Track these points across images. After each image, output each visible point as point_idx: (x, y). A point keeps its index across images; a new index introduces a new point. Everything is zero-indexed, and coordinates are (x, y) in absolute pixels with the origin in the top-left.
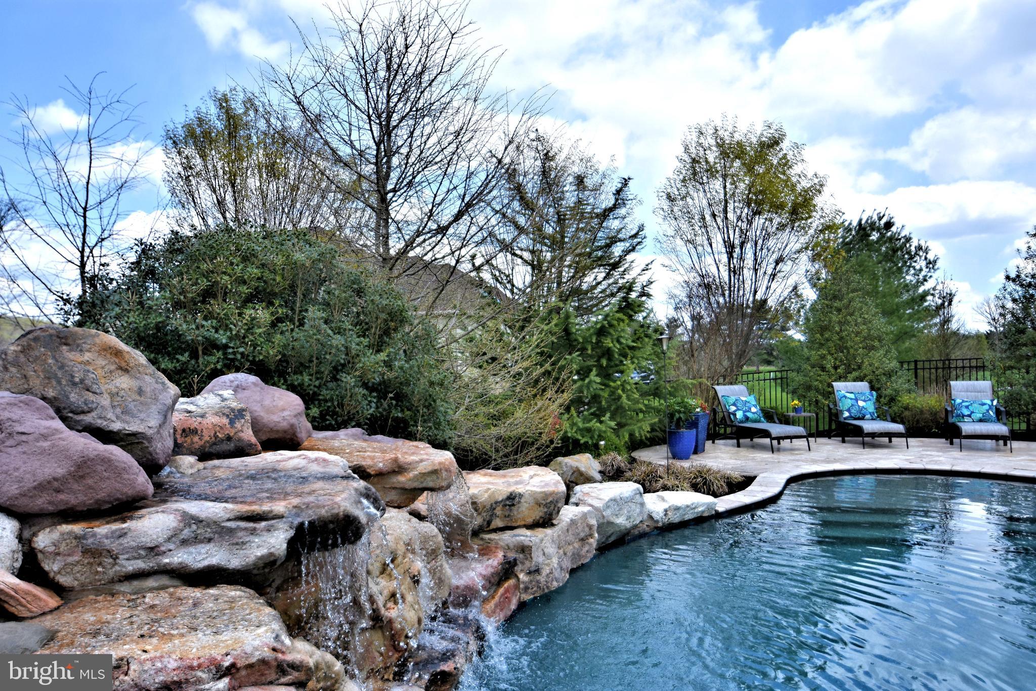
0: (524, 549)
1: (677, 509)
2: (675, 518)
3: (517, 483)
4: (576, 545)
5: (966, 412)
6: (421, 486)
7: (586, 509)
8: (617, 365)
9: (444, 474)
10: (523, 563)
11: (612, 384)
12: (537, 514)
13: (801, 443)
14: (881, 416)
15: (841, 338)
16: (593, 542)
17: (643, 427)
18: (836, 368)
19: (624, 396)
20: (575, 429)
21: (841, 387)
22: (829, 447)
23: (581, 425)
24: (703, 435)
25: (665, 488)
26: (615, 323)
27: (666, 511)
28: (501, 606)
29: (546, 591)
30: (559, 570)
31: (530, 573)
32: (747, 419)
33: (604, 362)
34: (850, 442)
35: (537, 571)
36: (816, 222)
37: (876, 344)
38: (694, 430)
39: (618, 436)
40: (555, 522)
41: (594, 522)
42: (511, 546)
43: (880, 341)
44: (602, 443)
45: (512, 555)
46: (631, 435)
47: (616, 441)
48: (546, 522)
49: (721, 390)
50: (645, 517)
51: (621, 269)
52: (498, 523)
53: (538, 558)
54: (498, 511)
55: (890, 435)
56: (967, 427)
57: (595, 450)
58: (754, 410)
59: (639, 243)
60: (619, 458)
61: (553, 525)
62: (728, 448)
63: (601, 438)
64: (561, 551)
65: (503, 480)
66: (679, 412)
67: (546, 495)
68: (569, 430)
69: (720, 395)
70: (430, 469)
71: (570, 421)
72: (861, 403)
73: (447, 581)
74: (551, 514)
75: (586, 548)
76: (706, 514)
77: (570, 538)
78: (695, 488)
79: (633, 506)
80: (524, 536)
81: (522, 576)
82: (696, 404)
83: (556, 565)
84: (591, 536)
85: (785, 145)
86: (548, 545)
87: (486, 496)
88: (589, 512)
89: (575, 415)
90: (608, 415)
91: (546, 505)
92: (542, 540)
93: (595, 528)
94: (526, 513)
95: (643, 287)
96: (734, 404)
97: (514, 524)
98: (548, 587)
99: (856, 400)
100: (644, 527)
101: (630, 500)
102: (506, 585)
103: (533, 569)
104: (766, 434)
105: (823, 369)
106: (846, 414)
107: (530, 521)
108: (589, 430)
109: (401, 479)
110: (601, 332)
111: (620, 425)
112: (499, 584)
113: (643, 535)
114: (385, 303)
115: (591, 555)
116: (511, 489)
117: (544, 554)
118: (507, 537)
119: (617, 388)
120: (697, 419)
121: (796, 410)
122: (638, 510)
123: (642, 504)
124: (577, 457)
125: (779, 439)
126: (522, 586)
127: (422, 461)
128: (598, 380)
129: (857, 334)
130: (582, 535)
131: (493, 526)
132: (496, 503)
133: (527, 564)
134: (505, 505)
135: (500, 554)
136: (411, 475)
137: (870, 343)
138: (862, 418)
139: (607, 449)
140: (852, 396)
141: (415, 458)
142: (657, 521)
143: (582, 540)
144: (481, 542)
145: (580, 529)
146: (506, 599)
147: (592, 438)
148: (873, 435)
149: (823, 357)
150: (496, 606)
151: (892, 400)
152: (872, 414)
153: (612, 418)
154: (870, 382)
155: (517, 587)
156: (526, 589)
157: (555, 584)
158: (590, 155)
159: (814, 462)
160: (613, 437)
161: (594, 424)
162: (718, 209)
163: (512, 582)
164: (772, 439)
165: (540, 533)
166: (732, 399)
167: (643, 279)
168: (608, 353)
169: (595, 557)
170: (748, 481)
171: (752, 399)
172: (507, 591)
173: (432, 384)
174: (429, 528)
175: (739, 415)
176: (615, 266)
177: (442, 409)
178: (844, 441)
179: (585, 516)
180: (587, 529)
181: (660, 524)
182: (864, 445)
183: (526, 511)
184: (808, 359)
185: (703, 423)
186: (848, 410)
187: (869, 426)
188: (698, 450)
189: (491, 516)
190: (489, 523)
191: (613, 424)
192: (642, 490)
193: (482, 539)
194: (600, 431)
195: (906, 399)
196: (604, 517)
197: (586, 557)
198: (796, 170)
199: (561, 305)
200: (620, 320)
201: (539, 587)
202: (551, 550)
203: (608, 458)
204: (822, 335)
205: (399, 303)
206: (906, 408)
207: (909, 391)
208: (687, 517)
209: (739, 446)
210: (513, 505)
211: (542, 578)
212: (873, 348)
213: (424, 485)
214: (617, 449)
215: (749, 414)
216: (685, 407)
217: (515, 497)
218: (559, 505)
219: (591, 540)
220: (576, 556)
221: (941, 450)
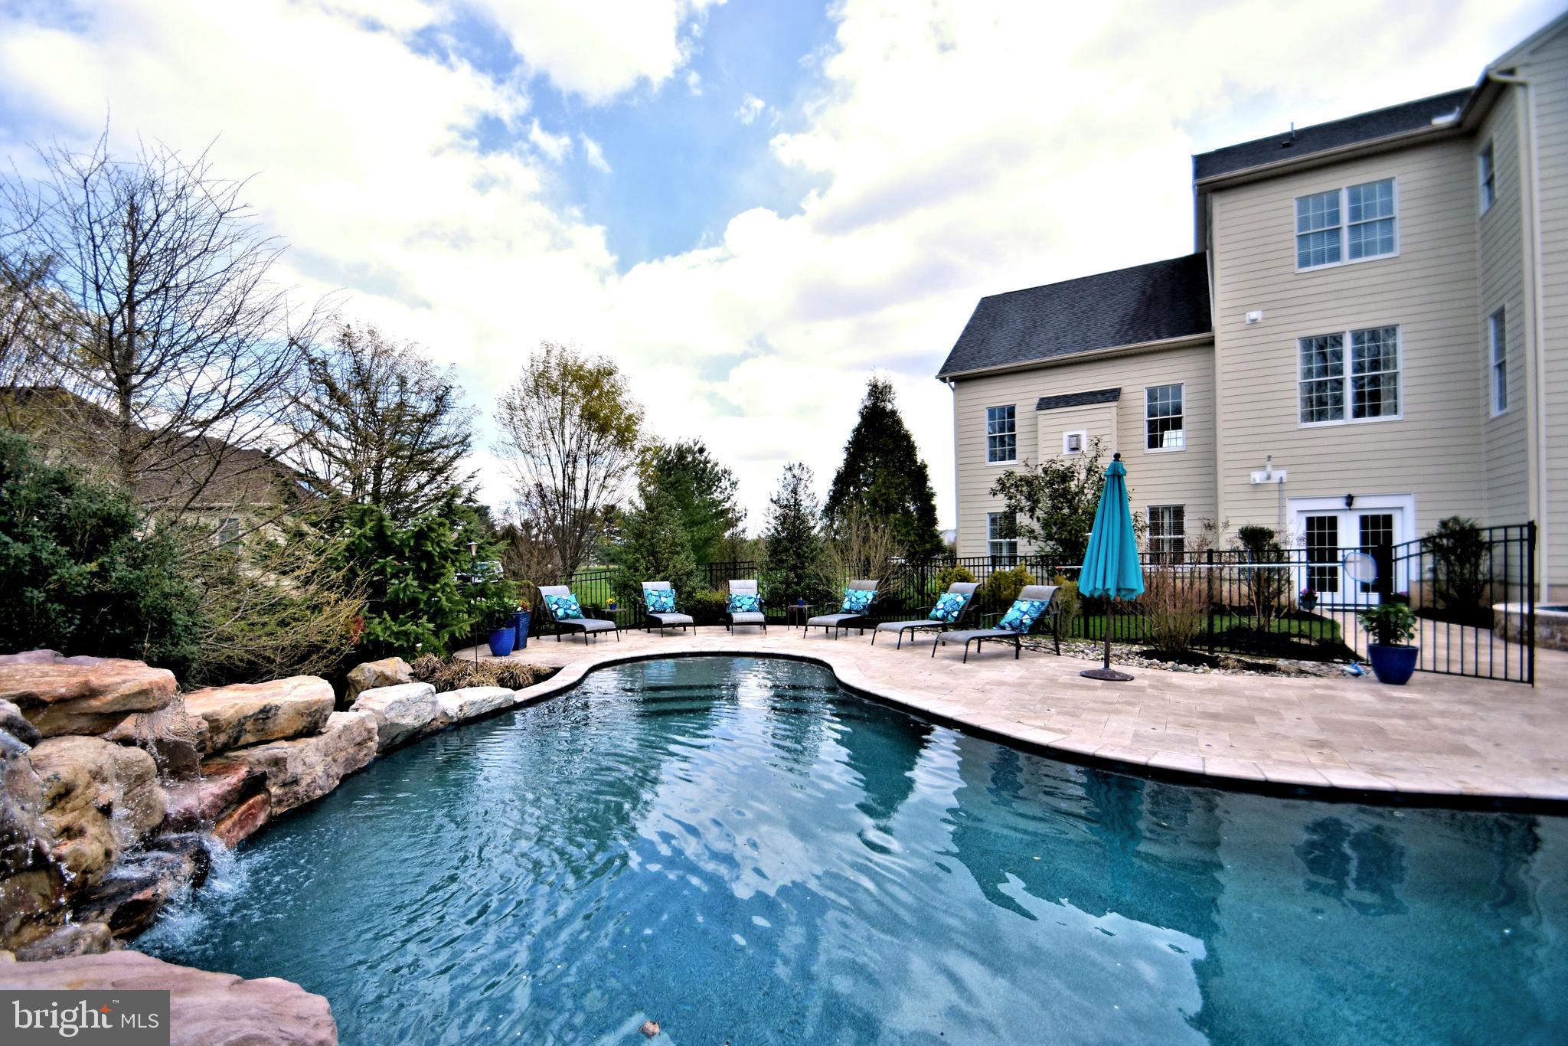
0: (278, 762)
1: (473, 703)
2: (471, 712)
3: (274, 695)
4: (351, 750)
5: (738, 604)
6: (123, 709)
7: (362, 713)
8: (439, 568)
9: (156, 693)
10: (276, 776)
11: (431, 587)
12: (300, 724)
13: (612, 635)
14: (678, 610)
15: (652, 545)
16: (373, 746)
17: (464, 626)
18: (647, 569)
19: (444, 598)
20: (388, 633)
21: (648, 586)
22: (636, 637)
23: (395, 629)
24: (523, 633)
25: (471, 685)
26: (435, 526)
27: (461, 706)
28: (241, 823)
29: (306, 800)
30: (325, 778)
31: (284, 785)
32: (567, 616)
33: (424, 566)
34: (654, 632)
35: (295, 782)
36: (638, 446)
37: (679, 549)
38: (514, 629)
39: (438, 638)
40: (323, 730)
41: (374, 725)
42: (263, 760)
43: (682, 547)
44: (419, 645)
45: (258, 770)
46: (452, 636)
47: (436, 642)
48: (312, 729)
49: (545, 590)
50: (438, 714)
51: (445, 475)
52: (250, 738)
53: (294, 768)
54: (249, 726)
55: (685, 625)
56: (737, 617)
57: (407, 653)
58: (574, 607)
59: (464, 450)
60: (436, 659)
61: (321, 733)
62: (549, 643)
63: (417, 640)
64: (329, 759)
65: (257, 693)
66: (498, 612)
67: (310, 704)
68: (380, 634)
69: (543, 595)
70: (136, 689)
71: (383, 626)
72: (663, 599)
73: (158, 806)
74: (316, 723)
75: (365, 752)
76: (503, 706)
77: (343, 743)
78: (502, 682)
79: (423, 705)
80: (280, 749)
81: (274, 790)
82: (517, 603)
83: (320, 774)
84: (371, 739)
85: (617, 376)
86: (310, 753)
87: (232, 711)
88: (368, 716)
89: (388, 618)
90: (425, 617)
91: (310, 714)
92: (301, 751)
93: (376, 731)
94: (285, 725)
95: (470, 494)
96: (556, 603)
97: (270, 738)
98: (308, 797)
99: (660, 596)
100: (438, 724)
101: (421, 700)
102: (251, 802)
103: (289, 780)
104: (581, 628)
105: (636, 570)
106: (651, 609)
107: (290, 732)
108: (406, 634)
109: (95, 704)
110: (421, 535)
111: (440, 627)
112: (241, 801)
113: (437, 732)
114: (94, 507)
115: (369, 759)
116: (265, 702)
117: (305, 764)
118: (260, 753)
119: (436, 591)
120: (518, 618)
121: (613, 606)
122: (429, 709)
123: (434, 703)
124: (385, 661)
125: (595, 632)
126: (273, 800)
127: (125, 682)
128: (415, 583)
129: (664, 541)
130: (359, 739)
131: (242, 742)
132: (245, 718)
133: (282, 776)
134: (256, 720)
135: (243, 772)
136: (109, 697)
137: (675, 548)
138: (664, 612)
139: (423, 652)
140: (656, 593)
141: (117, 679)
142: (452, 717)
143: (359, 744)
144: (225, 761)
145: (355, 734)
146: (250, 816)
147: (408, 641)
148: (673, 625)
149: (637, 560)
150: (234, 825)
151: (690, 595)
152: (671, 608)
153: (429, 621)
154: (674, 581)
155: (266, 802)
156: (280, 802)
157: (319, 792)
158: (428, 359)
159: (619, 650)
160: (433, 638)
161: (410, 627)
162: (556, 423)
163: (259, 797)
164: (586, 633)
165: (302, 743)
166: (554, 600)
167: (471, 485)
168: (428, 557)
169: (376, 759)
170: (556, 670)
171: (572, 598)
172: (251, 807)
173: (166, 596)
174: (134, 752)
175: (560, 613)
176: (440, 471)
177: (180, 622)
178: (649, 632)
179: (362, 720)
180: (365, 734)
181: (455, 720)
182: (663, 634)
183: (283, 722)
184: (626, 562)
185: (524, 622)
186: (653, 605)
187: (666, 618)
188: (519, 645)
189: (240, 732)
190: (237, 739)
191: (431, 626)
192: (434, 690)
193: (227, 758)
194: (417, 634)
195: (699, 595)
196: (386, 719)
197: (364, 761)
198: (626, 397)
199: (375, 507)
200: (441, 525)
201: (298, 799)
202: (313, 757)
203: (422, 660)
204: (637, 541)
205: (123, 506)
206: (699, 601)
207: (703, 588)
208: (483, 711)
209: (559, 640)
210: (268, 718)
211: (301, 789)
212: (678, 553)
213: (128, 707)
214: (436, 651)
215: (569, 612)
216: (505, 608)
217: (271, 709)
218: (327, 713)
219: (370, 744)
220: (351, 760)
221: (719, 635)
